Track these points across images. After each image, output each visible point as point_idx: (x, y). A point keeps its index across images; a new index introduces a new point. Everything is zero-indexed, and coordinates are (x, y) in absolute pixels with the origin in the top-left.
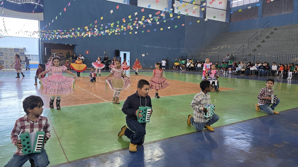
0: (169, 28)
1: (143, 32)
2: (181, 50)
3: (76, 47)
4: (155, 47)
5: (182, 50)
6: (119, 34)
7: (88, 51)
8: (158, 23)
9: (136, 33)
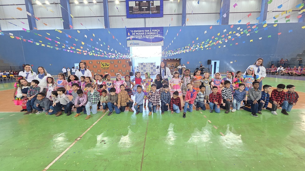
0: (260, 38)
1: (231, 45)
2: (271, 56)
3: (181, 60)
4: (243, 55)
5: (273, 56)
6: (210, 48)
7: (189, 62)
8: (249, 34)
9: (225, 46)
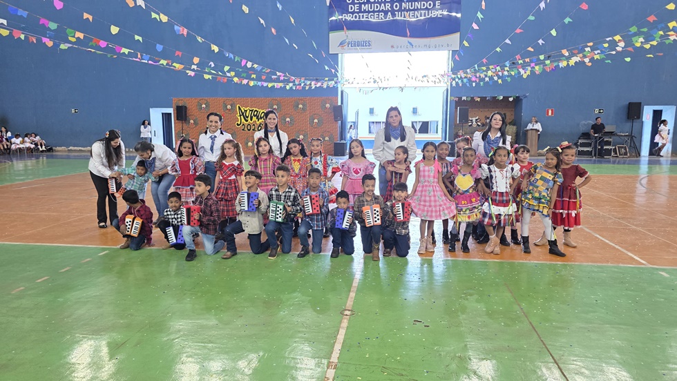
3: (524, 101)
7: (552, 111)
